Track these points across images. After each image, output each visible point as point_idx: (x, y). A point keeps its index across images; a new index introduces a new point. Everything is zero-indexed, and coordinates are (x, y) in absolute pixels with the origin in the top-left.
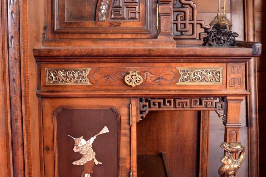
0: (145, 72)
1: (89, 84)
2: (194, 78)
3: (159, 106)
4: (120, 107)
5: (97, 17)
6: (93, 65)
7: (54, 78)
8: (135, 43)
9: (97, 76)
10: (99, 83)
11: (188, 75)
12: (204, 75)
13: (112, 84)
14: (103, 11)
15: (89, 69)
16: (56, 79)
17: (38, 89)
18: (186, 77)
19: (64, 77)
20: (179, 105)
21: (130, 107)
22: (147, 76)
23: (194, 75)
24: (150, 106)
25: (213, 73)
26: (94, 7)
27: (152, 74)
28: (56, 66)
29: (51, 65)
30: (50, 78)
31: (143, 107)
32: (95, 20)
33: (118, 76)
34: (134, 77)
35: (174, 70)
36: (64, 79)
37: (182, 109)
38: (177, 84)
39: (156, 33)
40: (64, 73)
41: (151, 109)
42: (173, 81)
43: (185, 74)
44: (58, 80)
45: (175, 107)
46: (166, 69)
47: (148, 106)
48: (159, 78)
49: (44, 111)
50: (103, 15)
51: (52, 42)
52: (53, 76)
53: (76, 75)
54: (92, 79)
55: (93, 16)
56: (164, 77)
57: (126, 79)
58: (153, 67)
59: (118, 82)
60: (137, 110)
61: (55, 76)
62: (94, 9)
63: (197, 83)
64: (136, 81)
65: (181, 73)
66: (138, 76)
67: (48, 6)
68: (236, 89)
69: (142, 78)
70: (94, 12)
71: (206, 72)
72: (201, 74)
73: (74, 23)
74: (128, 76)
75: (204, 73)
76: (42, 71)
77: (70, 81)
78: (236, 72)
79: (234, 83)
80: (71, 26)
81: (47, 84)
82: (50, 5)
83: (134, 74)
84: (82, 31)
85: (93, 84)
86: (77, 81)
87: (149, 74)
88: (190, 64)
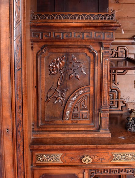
0: (94, 155)
1: (61, 162)
2: (121, 158)
3: (101, 173)
4: (78, 173)
5: (64, 118)
6: (63, 152)
7: (41, 159)
8: (87, 135)
9: (66, 158)
10: (67, 162)
11: (118, 157)
12: (127, 157)
13: (74, 162)
14: (68, 114)
15: (61, 154)
16: (42, 159)
17: (31, 165)
18: (117, 158)
19: (47, 158)
20: (112, 172)
21: (85, 174)
22: (94, 158)
23: (122, 157)
24: (96, 173)
25: (132, 155)
26: (62, 111)
27: (97, 156)
28: (42, 153)
29: (39, 152)
30: (39, 159)
31: (92, 173)
32: (63, 119)
33: (78, 158)
34: (87, 159)
35: (110, 154)
36: (47, 159)
37: (114, 174)
38: (112, 161)
39: (99, 127)
40: (47, 156)
41: (96, 174)
42: (110, 160)
43: (116, 156)
44: (43, 160)
45: (110, 173)
46: (105, 153)
47: (94, 173)
48: (102, 159)
49: (34, 176)
50: (67, 117)
51: (38, 134)
52: (40, 158)
53: (54, 157)
54: (63, 159)
55: (62, 117)
56: (104, 158)
57: (83, 160)
58: (98, 153)
59: (78, 161)
60: (88, 175)
61: (41, 158)
62: (62, 113)
63: (123, 161)
64: (88, 161)
65: (114, 156)
66: (89, 158)
67: (35, 112)
69: (92, 160)
70: (62, 114)
71: (128, 155)
72: (125, 156)
73: (50, 121)
74: (83, 158)
76: (34, 155)
77: (50, 160)
80: (49, 123)
81: (36, 162)
82: (36, 111)
83: (87, 157)
84: (55, 126)
85: (63, 162)
86: (54, 161)
87: (96, 157)
88: (119, 151)
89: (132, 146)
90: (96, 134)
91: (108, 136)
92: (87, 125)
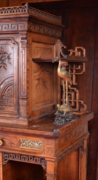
0: (5, 138)
2: (28, 145)
3: (13, 158)
11: (25, 143)
23: (28, 143)
24: (9, 157)
25: (38, 143)
27: (8, 140)
31: (6, 158)
35: (18, 139)
37: (24, 161)
38: (20, 147)
41: (9, 159)
42: (18, 145)
43: (24, 142)
45: (21, 159)
46: (14, 138)
48: (11, 143)
56: (13, 143)
58: (8, 136)
63: (30, 148)
65: (22, 141)
68: (49, 154)
71: (34, 142)
72: (31, 143)
75: (33, 143)
78: (50, 145)
79: (49, 150)
89: (32, 132)
90: (15, 121)
91: (25, 124)
92: (12, 112)
